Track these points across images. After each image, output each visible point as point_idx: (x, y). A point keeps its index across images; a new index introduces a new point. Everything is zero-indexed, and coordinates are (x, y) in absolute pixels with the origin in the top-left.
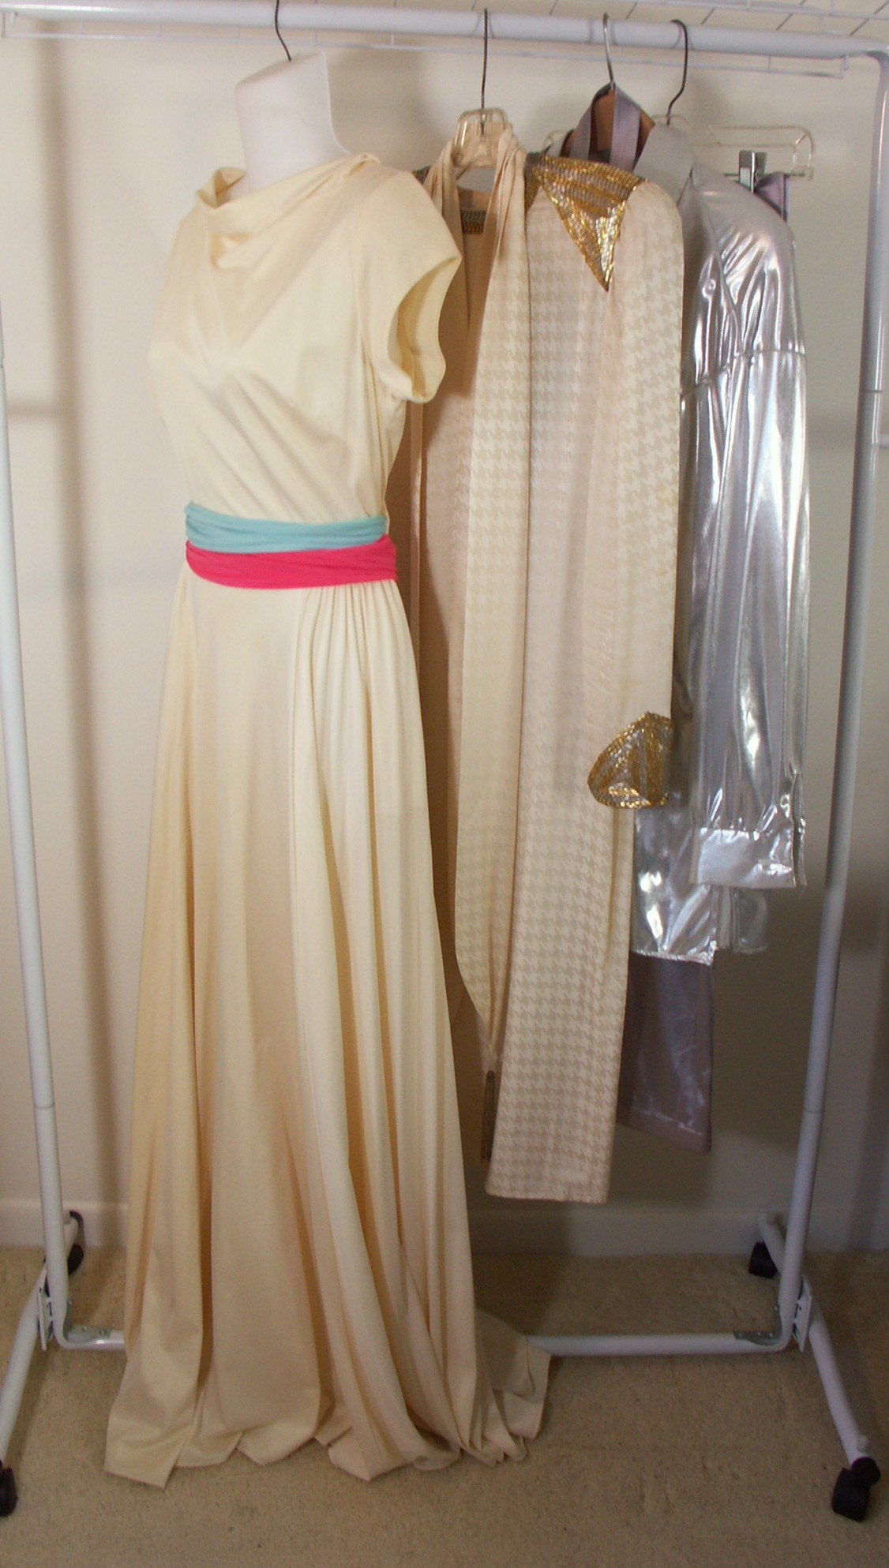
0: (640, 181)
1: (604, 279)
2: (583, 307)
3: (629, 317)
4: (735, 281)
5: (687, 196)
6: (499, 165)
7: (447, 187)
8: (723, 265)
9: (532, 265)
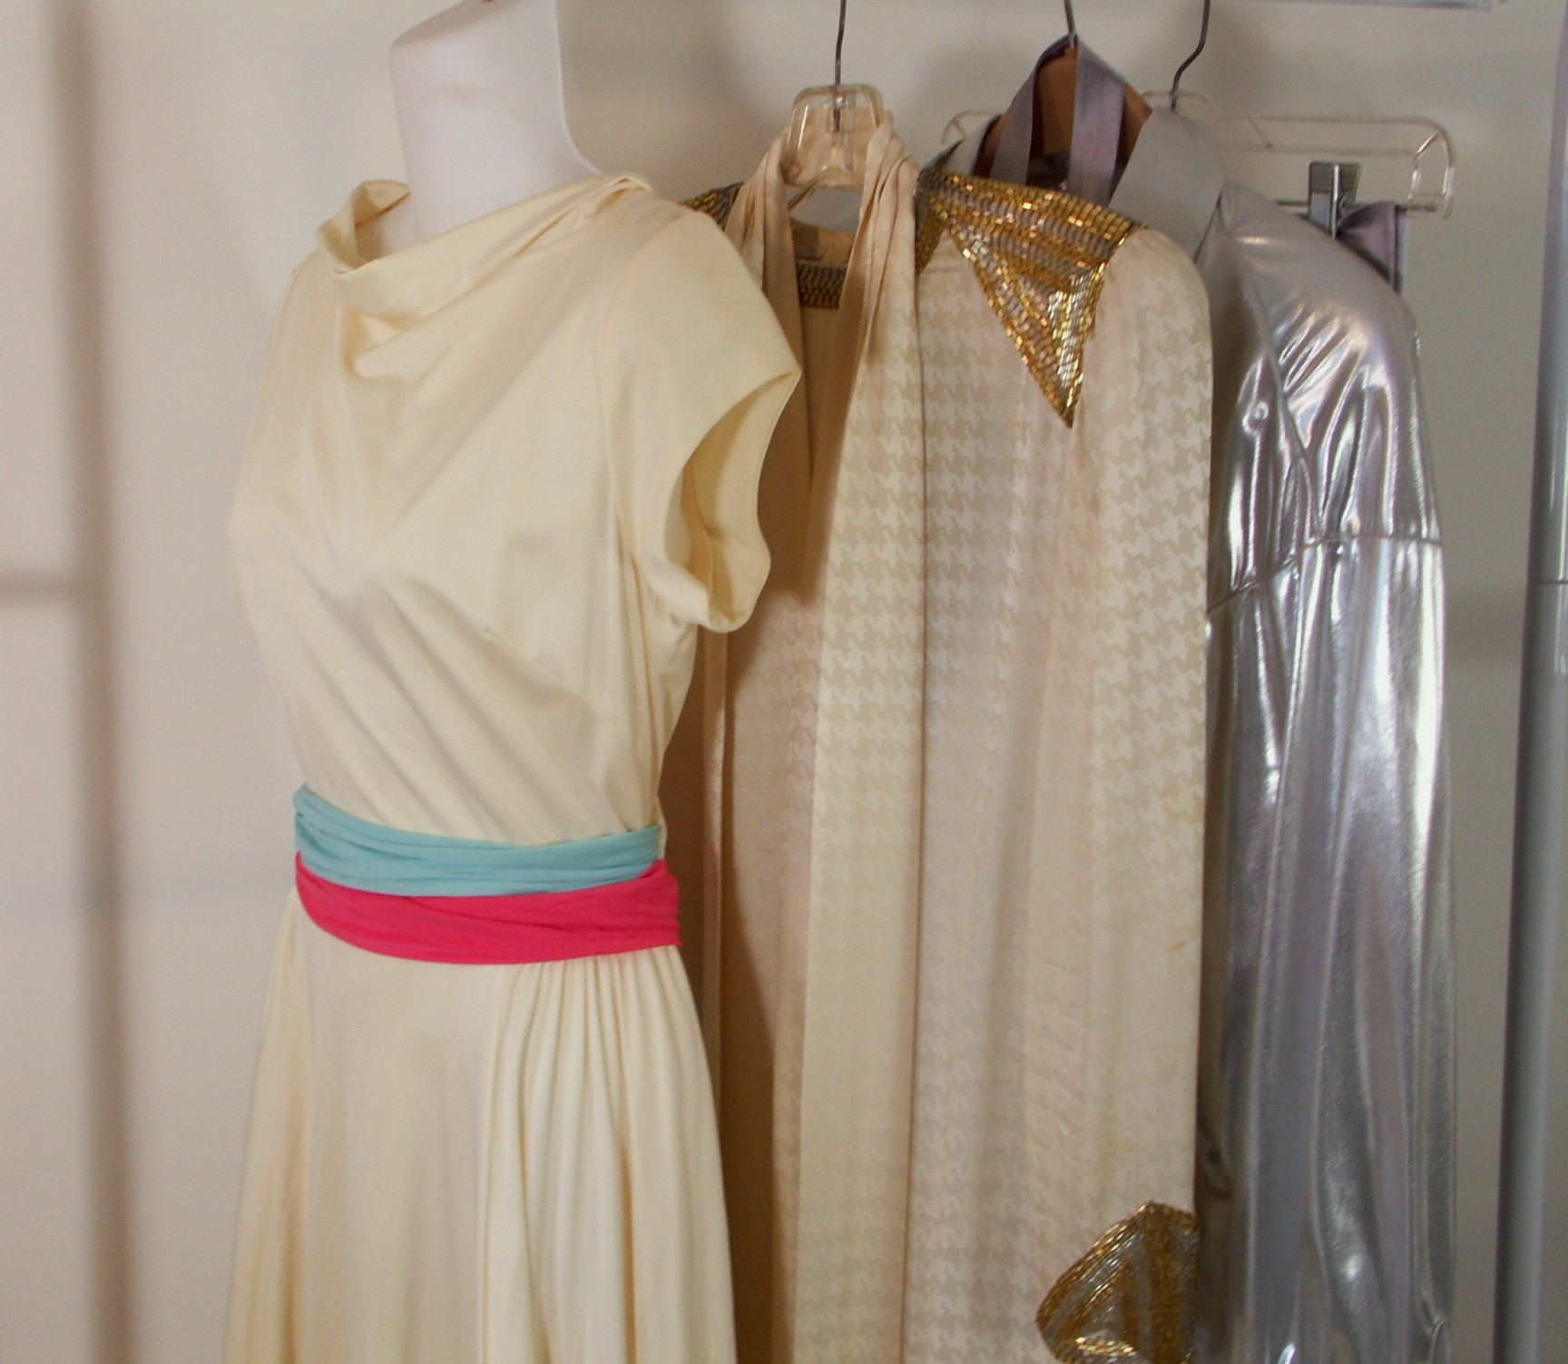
0: (1133, 226)
1: (1064, 404)
2: (1024, 451)
3: (1112, 480)
4: (1305, 404)
5: (1211, 248)
6: (868, 189)
7: (772, 222)
8: (1284, 375)
9: (929, 370)
